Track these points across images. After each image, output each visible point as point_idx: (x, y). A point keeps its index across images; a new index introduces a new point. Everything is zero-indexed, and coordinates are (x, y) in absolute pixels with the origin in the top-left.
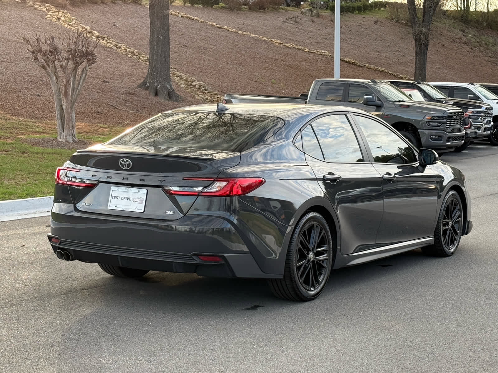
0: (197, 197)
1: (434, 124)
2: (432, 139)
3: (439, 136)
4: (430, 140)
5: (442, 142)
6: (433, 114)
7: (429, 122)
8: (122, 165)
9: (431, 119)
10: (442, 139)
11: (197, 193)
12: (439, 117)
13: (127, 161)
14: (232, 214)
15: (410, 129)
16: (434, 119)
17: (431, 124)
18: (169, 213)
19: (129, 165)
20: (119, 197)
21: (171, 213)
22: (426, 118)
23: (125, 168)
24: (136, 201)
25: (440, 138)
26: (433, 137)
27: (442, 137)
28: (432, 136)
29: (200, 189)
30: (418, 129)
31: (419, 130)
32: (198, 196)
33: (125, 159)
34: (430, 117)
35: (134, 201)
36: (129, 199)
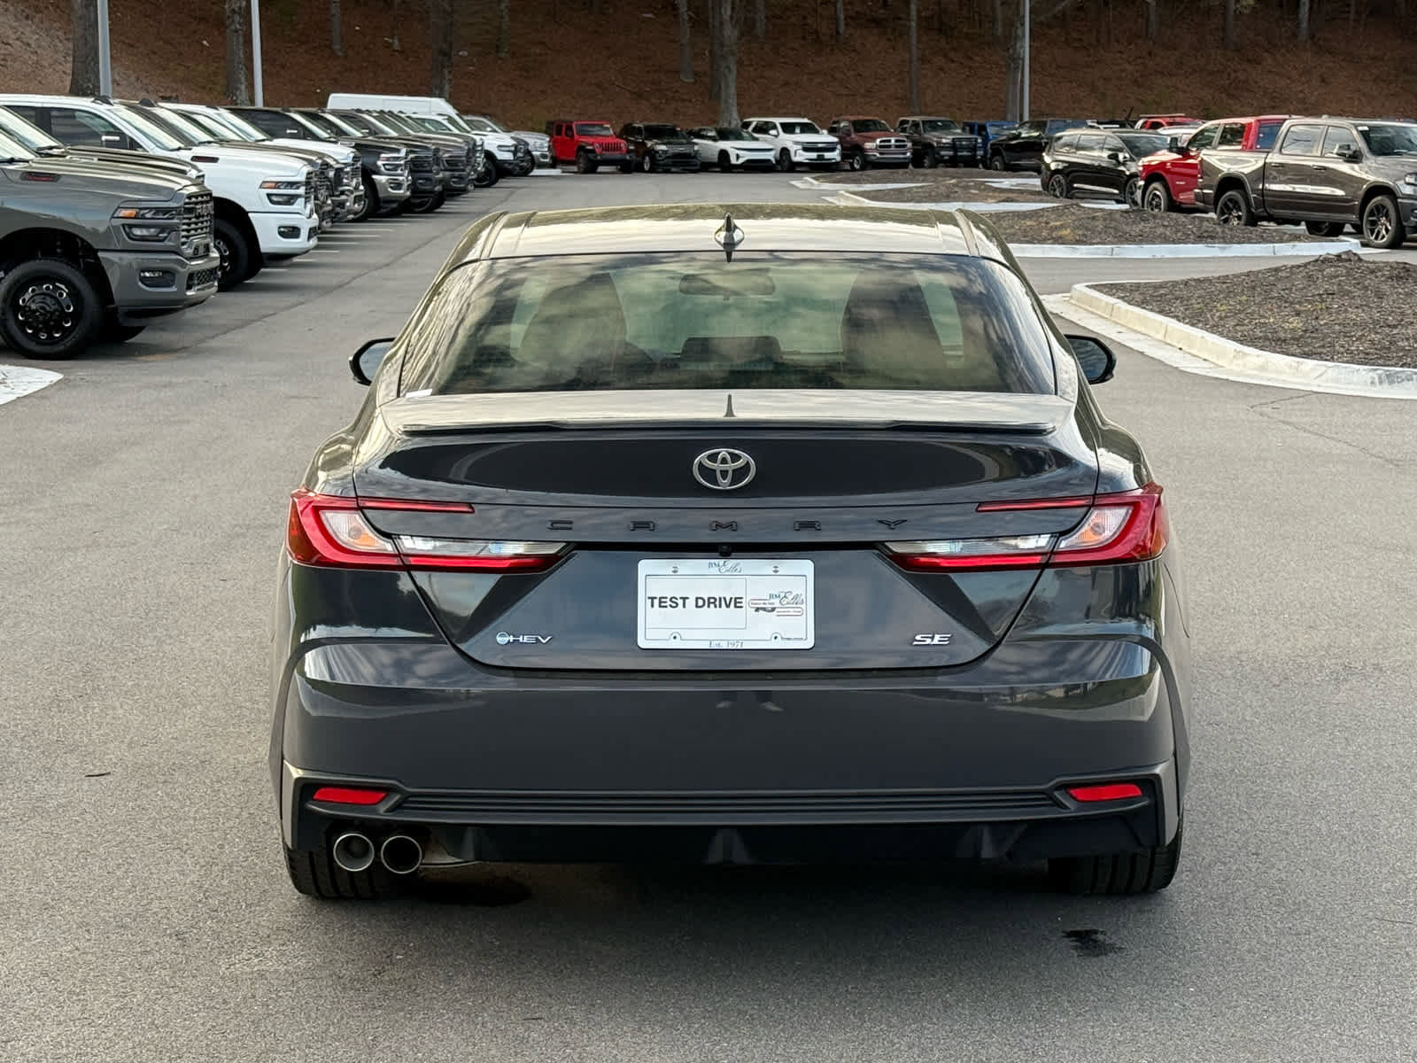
0: (1038, 572)
1: (144, 232)
2: (143, 280)
3: (166, 272)
4: (140, 284)
5: (174, 289)
6: (140, 200)
7: (131, 226)
8: (709, 474)
9: (135, 218)
10: (173, 281)
11: (1038, 559)
12: (158, 210)
13: (735, 458)
14: (1144, 622)
15: (58, 250)
16: (143, 217)
17: (137, 232)
18: (928, 641)
19: (740, 473)
20: (684, 599)
21: (936, 641)
22: (121, 215)
23: (724, 484)
24: (769, 606)
25: (167, 276)
26: (147, 274)
27: (174, 275)
28: (143, 271)
29: (1043, 541)
30: (97, 250)
31: (100, 254)
32: (1042, 567)
33: (723, 452)
34: (133, 212)
35: (757, 610)
36: (737, 602)
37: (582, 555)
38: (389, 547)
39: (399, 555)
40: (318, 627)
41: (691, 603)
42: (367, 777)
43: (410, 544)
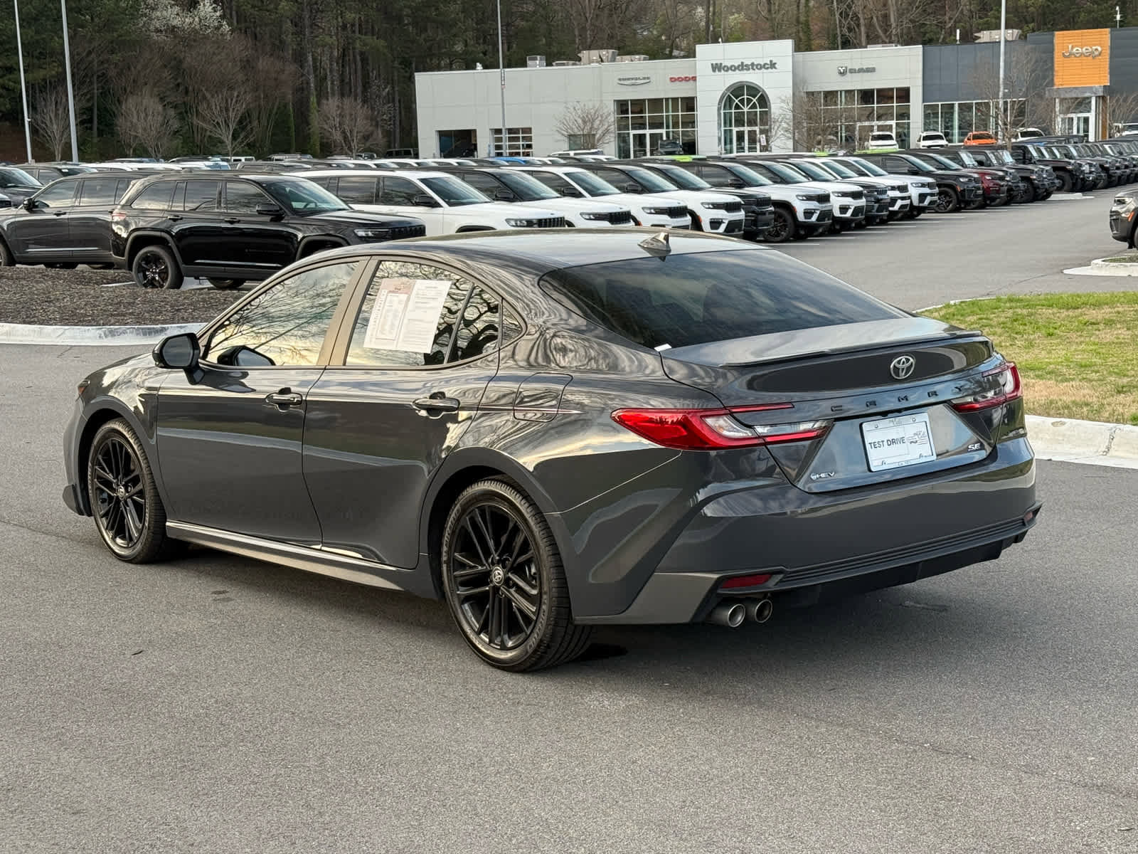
8: (897, 371)
13: (907, 361)
18: (973, 448)
19: (909, 369)
20: (883, 441)
21: (975, 448)
23: (903, 375)
24: (914, 440)
33: (903, 358)
35: (910, 443)
36: (902, 440)
37: (838, 424)
38: (748, 433)
39: (759, 437)
40: (701, 491)
41: (885, 443)
42: (756, 568)
43: (761, 430)
